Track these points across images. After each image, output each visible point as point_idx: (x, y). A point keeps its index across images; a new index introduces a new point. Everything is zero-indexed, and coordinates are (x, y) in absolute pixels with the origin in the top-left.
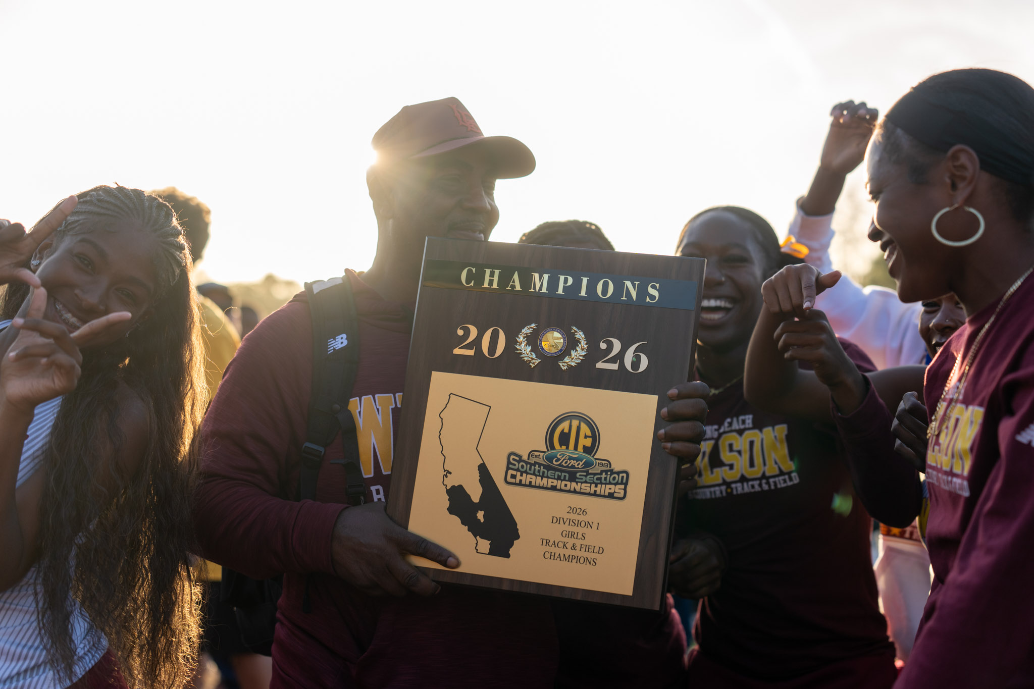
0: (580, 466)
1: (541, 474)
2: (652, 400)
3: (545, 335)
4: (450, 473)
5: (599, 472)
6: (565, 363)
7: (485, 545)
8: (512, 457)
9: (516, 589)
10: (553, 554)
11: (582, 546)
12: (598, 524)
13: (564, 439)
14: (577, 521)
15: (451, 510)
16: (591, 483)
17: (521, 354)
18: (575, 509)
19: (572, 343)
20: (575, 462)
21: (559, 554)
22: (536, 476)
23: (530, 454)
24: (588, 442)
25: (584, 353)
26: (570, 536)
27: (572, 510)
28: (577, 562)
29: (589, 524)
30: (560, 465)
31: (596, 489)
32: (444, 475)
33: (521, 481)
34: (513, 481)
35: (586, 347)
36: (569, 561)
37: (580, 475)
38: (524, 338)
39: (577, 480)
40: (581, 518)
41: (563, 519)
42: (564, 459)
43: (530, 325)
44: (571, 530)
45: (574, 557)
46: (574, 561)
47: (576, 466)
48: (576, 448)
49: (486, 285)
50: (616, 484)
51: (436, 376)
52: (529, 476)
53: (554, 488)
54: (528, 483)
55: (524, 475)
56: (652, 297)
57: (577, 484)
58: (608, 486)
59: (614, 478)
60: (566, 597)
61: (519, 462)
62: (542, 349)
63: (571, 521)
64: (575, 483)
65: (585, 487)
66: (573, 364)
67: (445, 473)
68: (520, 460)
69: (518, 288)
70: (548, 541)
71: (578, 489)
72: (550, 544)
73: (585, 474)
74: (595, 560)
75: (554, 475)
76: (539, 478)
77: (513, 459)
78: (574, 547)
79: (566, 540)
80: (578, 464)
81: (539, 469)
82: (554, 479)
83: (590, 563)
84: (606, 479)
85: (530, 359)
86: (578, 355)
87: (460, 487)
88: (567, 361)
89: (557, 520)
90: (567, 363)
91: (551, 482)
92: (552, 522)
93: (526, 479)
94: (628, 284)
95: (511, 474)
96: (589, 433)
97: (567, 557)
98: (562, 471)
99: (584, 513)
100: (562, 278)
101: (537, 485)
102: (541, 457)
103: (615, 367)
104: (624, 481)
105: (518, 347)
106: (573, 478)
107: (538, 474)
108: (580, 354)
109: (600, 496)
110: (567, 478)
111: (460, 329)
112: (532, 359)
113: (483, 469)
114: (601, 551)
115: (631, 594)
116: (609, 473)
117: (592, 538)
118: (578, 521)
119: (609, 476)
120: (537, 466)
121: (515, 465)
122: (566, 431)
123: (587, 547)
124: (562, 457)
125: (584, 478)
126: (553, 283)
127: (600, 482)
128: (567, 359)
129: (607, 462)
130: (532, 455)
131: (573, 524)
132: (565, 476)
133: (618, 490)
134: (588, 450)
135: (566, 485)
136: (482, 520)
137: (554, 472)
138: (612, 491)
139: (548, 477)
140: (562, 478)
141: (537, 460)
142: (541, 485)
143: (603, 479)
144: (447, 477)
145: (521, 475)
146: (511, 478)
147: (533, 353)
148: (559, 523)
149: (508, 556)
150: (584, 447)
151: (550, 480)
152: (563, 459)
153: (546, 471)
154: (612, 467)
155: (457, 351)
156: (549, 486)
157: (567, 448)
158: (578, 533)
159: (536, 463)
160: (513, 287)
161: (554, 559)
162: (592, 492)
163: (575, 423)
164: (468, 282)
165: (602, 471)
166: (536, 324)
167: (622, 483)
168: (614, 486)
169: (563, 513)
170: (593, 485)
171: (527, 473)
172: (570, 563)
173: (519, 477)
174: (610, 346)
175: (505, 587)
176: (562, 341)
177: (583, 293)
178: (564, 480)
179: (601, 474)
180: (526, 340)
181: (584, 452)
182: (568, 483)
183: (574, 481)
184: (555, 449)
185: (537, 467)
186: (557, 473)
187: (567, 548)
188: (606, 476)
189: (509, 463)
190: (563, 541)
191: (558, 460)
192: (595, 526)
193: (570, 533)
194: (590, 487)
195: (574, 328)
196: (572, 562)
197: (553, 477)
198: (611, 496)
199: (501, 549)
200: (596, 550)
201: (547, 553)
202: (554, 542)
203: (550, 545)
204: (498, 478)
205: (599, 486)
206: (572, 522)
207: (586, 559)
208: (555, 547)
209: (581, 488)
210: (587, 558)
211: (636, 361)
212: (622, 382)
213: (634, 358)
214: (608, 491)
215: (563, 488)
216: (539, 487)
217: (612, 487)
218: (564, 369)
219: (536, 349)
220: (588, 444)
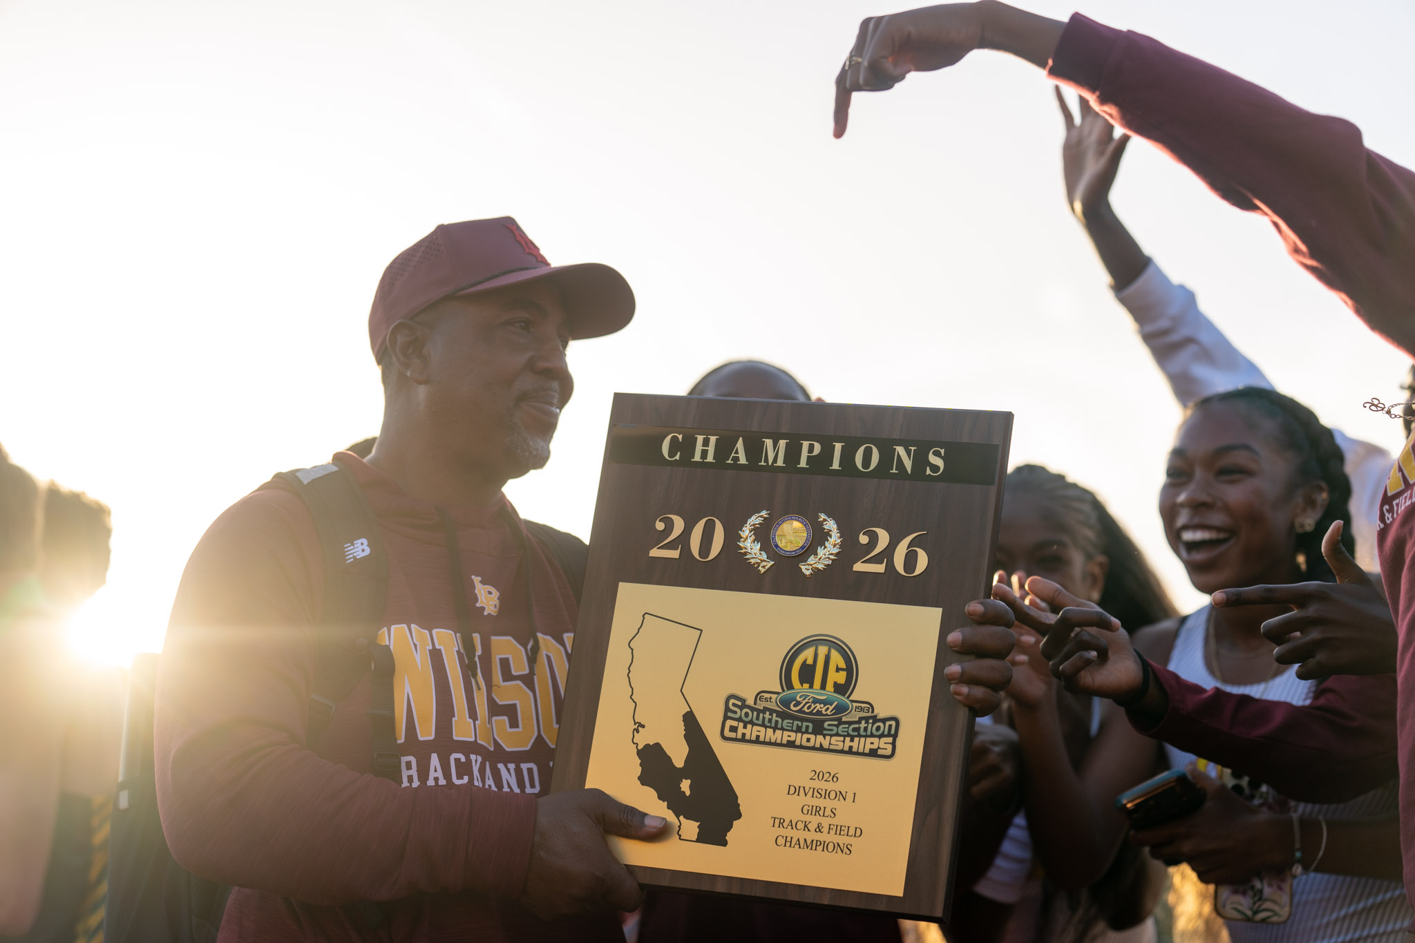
0: (828, 712)
1: (773, 725)
2: (934, 615)
3: (782, 526)
4: (643, 726)
5: (857, 719)
6: (808, 565)
7: (691, 828)
8: (732, 701)
9: (735, 890)
10: (789, 839)
11: (832, 827)
12: (855, 794)
13: (807, 674)
14: (824, 791)
15: (643, 779)
16: (845, 736)
17: (745, 554)
18: (821, 774)
19: (818, 537)
20: (822, 706)
21: (798, 840)
22: (766, 727)
23: (758, 696)
24: (841, 678)
25: (836, 550)
26: (813, 813)
27: (818, 775)
28: (823, 850)
29: (841, 795)
30: (800, 711)
31: (851, 744)
32: (635, 729)
33: (744, 735)
34: (733, 735)
35: (839, 541)
36: (811, 849)
37: (829, 725)
38: (750, 532)
39: (825, 732)
40: (830, 786)
41: (804, 788)
42: (807, 703)
43: (760, 513)
44: (815, 805)
45: (819, 843)
46: (820, 848)
47: (824, 712)
48: (823, 687)
49: (697, 458)
50: (880, 737)
51: (626, 590)
52: (756, 728)
53: (791, 744)
54: (754, 738)
55: (749, 726)
56: (935, 468)
57: (825, 739)
58: (869, 740)
59: (878, 728)
60: (808, 901)
61: (741, 708)
62: (777, 546)
63: (816, 790)
64: (822, 737)
65: (837, 742)
66: (820, 566)
67: (636, 727)
68: (744, 705)
69: (743, 460)
70: (782, 821)
71: (826, 745)
72: (785, 824)
73: (836, 723)
74: (849, 846)
75: (791, 725)
76: (770, 731)
77: (734, 704)
78: (819, 829)
79: (808, 818)
80: (826, 710)
81: (770, 717)
82: (792, 731)
83: (842, 852)
84: (866, 729)
85: (759, 561)
86: (827, 553)
87: (657, 745)
88: (812, 562)
89: (795, 790)
90: (811, 565)
91: (787, 736)
92: (788, 794)
93: (752, 732)
94: (900, 450)
95: (731, 726)
96: (842, 665)
97: (809, 842)
98: (802, 720)
99: (835, 779)
100: (806, 444)
101: (767, 740)
102: (773, 700)
103: (880, 568)
104: (893, 732)
105: (741, 544)
106: (818, 729)
107: (769, 725)
108: (830, 552)
109: (857, 753)
110: (810, 730)
111: (660, 521)
112: (762, 561)
113: (690, 719)
114: (859, 832)
115: (901, 894)
116: (871, 721)
117: (846, 814)
118: (826, 790)
119: (870, 725)
120: (768, 713)
121: (735, 712)
122: (810, 662)
123: (839, 827)
124: (804, 699)
125: (835, 728)
126: (793, 453)
127: (857, 733)
128: (812, 560)
129: (868, 706)
130: (760, 698)
131: (819, 796)
132: (807, 727)
133: (884, 744)
134: (841, 689)
135: (808, 740)
136: (688, 793)
137: (791, 721)
138: (875, 746)
139: (783, 729)
140: (803, 730)
141: (768, 705)
142: (773, 741)
143: (862, 729)
144: (638, 732)
145: (745, 727)
146: (730, 731)
147: (763, 553)
148: (798, 795)
149: (724, 843)
150: (835, 683)
151: (786, 733)
152: (804, 702)
153: (780, 720)
154: (876, 712)
155: (655, 553)
156: (784, 742)
157: (811, 687)
158: (825, 808)
159: (765, 709)
160: (736, 459)
161: (790, 846)
162: (846, 748)
163: (823, 650)
164: (671, 454)
165: (861, 719)
166: (767, 511)
167: (889, 735)
168: (877, 739)
169: (804, 780)
170: (848, 739)
171: (753, 724)
172: (813, 851)
173: (741, 730)
174: (874, 539)
175: (720, 888)
176: (804, 533)
177: (836, 465)
178: (807, 732)
179: (859, 722)
180: (754, 534)
181: (834, 692)
182: (812, 737)
183: (821, 733)
184: (793, 688)
185: (767, 715)
186: (796, 723)
187: (809, 830)
188: (866, 725)
189: (727, 709)
190: (804, 820)
191: (798, 703)
192: (850, 797)
193: (814, 808)
194: (844, 742)
195: (823, 516)
196: (816, 850)
197: (790, 728)
198: (873, 753)
199: (714, 834)
200: (852, 832)
201: (780, 838)
202: (791, 821)
203: (785, 827)
204: (712, 733)
205: (856, 739)
206: (817, 793)
207: (836, 845)
208: (792, 828)
209: (830, 744)
210: (838, 844)
211: (911, 560)
212: (891, 589)
213: (908, 556)
214: (868, 747)
215: (804, 743)
216: (770, 744)
217: (875, 740)
218: (808, 573)
219: (767, 546)
220: (842, 681)
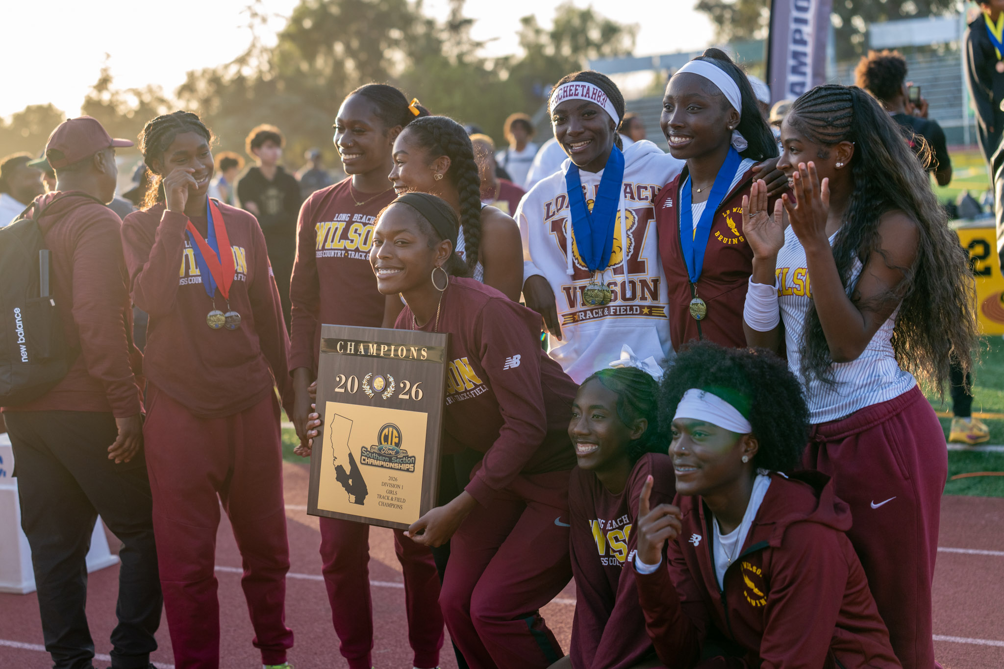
0: (393, 454)
1: (377, 459)
2: (425, 416)
3: (376, 379)
4: (336, 458)
6: (385, 395)
7: (353, 498)
8: (363, 449)
10: (382, 503)
11: (396, 498)
12: (402, 485)
13: (386, 439)
15: (338, 479)
17: (365, 391)
19: (387, 384)
20: (391, 451)
21: (386, 503)
22: (374, 459)
23: (371, 447)
24: (396, 440)
25: (393, 390)
26: (390, 493)
27: (391, 478)
29: (398, 486)
30: (384, 453)
31: (401, 466)
33: (367, 462)
34: (364, 462)
35: (394, 385)
36: (390, 507)
38: (366, 381)
39: (393, 462)
40: (395, 483)
41: (387, 483)
42: (386, 450)
43: (369, 373)
45: (392, 504)
46: (392, 507)
48: (391, 444)
49: (348, 352)
50: (410, 464)
51: (329, 404)
52: (371, 460)
53: (382, 466)
54: (371, 463)
55: (369, 459)
56: (424, 356)
57: (392, 464)
58: (407, 465)
59: (409, 460)
61: (366, 451)
62: (374, 387)
63: (390, 484)
65: (396, 466)
66: (389, 396)
67: (334, 458)
69: (363, 353)
70: (381, 496)
71: (393, 466)
73: (396, 458)
74: (401, 506)
76: (375, 461)
77: (364, 450)
78: (392, 499)
79: (388, 495)
81: (376, 455)
83: (399, 508)
84: (405, 460)
87: (341, 465)
89: (384, 484)
93: (370, 461)
94: (413, 349)
95: (363, 459)
96: (397, 435)
97: (389, 504)
98: (385, 457)
99: (396, 480)
100: (382, 346)
101: (375, 464)
103: (408, 397)
104: (414, 462)
105: (363, 387)
106: (390, 461)
108: (391, 390)
109: (403, 470)
111: (337, 377)
112: (370, 393)
113: (350, 455)
114: (404, 501)
116: (406, 457)
117: (401, 494)
118: (393, 484)
119: (407, 459)
121: (365, 453)
122: (387, 434)
123: (398, 498)
124: (384, 448)
125: (395, 460)
126: (379, 349)
127: (402, 463)
128: (386, 393)
129: (406, 451)
131: (392, 486)
132: (387, 459)
133: (411, 466)
134: (397, 445)
135: (387, 465)
136: (351, 485)
137: (382, 457)
138: (408, 468)
139: (379, 460)
141: (375, 450)
142: (377, 465)
144: (335, 460)
147: (370, 390)
148: (385, 486)
149: (363, 504)
150: (395, 443)
151: (381, 462)
153: (378, 456)
154: (408, 454)
155: (337, 390)
156: (380, 465)
157: (388, 444)
158: (394, 491)
159: (374, 452)
160: (361, 352)
161: (383, 505)
162: (399, 468)
164: (340, 350)
166: (371, 373)
167: (412, 463)
169: (386, 480)
170: (400, 464)
171: (370, 458)
173: (366, 460)
174: (405, 385)
176: (383, 383)
177: (392, 355)
178: (387, 461)
179: (403, 458)
180: (367, 383)
181: (395, 446)
182: (388, 463)
183: (391, 462)
184: (382, 444)
185: (374, 455)
187: (389, 500)
189: (362, 452)
191: (383, 450)
192: (401, 488)
193: (390, 491)
194: (398, 465)
195: (389, 375)
197: (382, 460)
198: (408, 470)
199: (360, 501)
200: (402, 500)
201: (380, 502)
202: (383, 496)
203: (381, 498)
204: (357, 461)
208: (384, 499)
210: (398, 505)
211: (417, 394)
212: (411, 405)
213: (416, 392)
214: (406, 468)
215: (386, 466)
216: (375, 466)
217: (408, 465)
218: (384, 398)
219: (372, 388)
220: (397, 441)
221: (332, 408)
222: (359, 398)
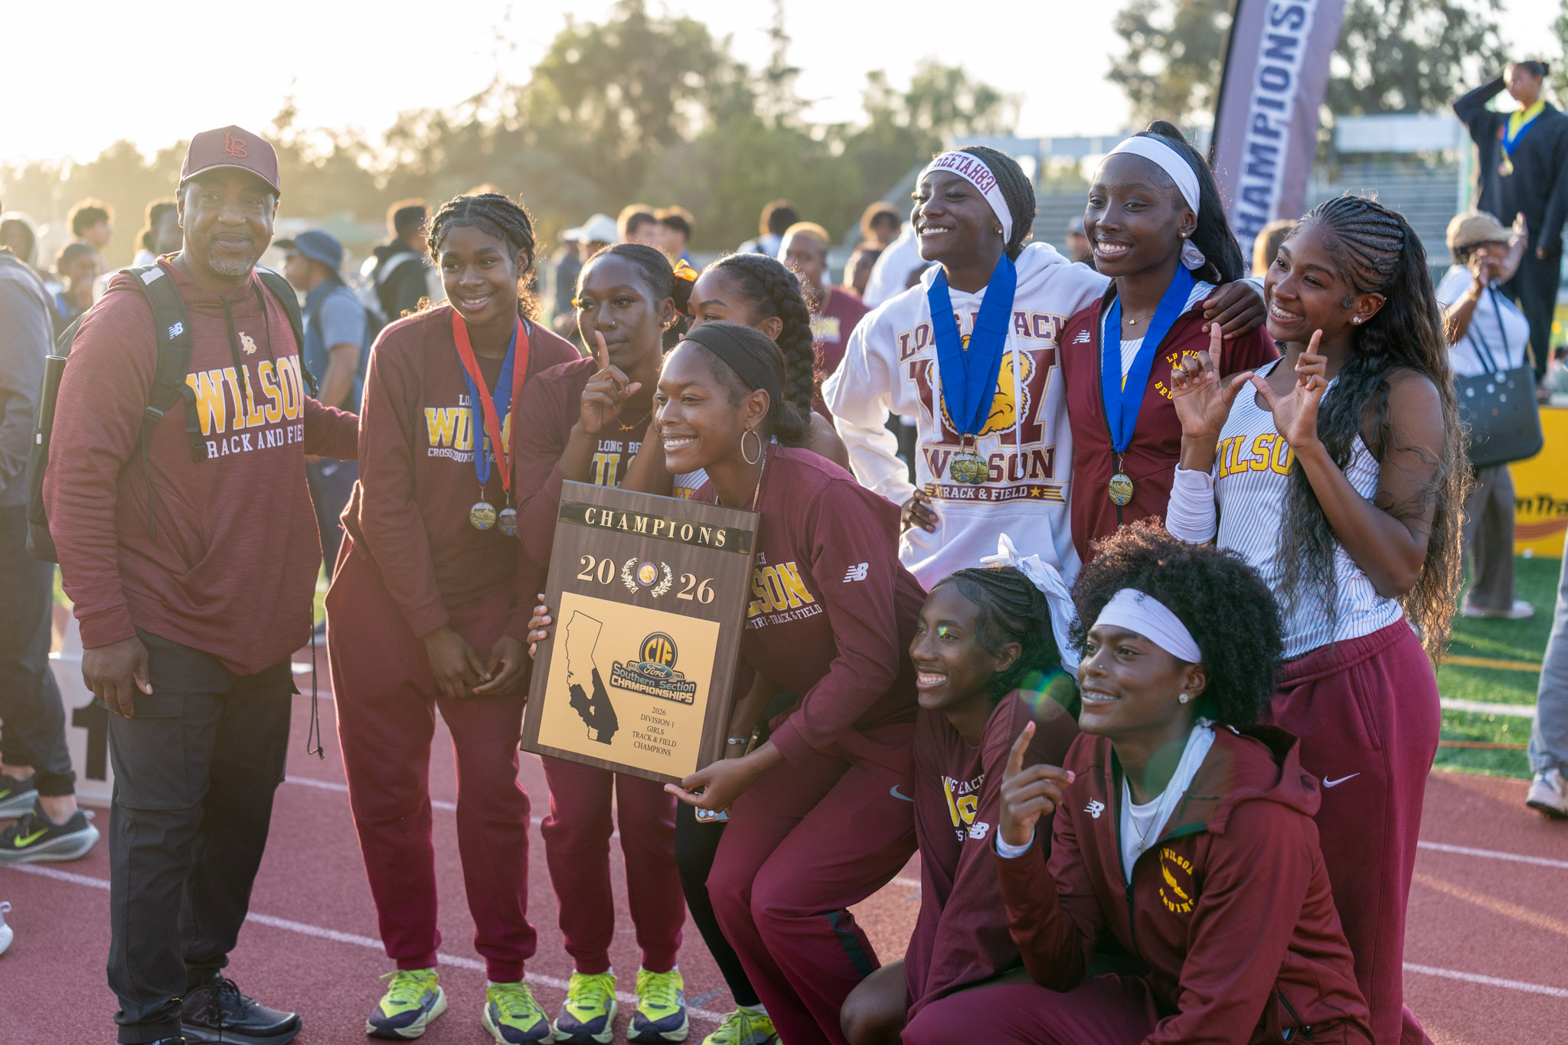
0: (662, 676)
1: (636, 680)
2: (715, 626)
3: (643, 568)
4: (572, 674)
5: (676, 681)
6: (655, 591)
7: (594, 733)
8: (616, 665)
10: (640, 744)
11: (661, 739)
12: (673, 722)
13: (653, 653)
15: (573, 704)
16: (670, 690)
17: (625, 582)
18: (658, 710)
19: (661, 576)
20: (659, 672)
21: (646, 745)
24: (669, 657)
25: (669, 585)
26: (653, 731)
27: (656, 710)
28: (657, 752)
29: (667, 722)
30: (649, 674)
31: (673, 695)
32: (568, 675)
33: (621, 684)
34: (615, 684)
35: (671, 579)
36: (651, 750)
37: (662, 683)
38: (628, 569)
39: (660, 687)
40: (661, 717)
41: (649, 717)
42: (651, 669)
43: (633, 558)
44: (654, 726)
45: (655, 748)
46: (655, 750)
47: (660, 675)
48: (660, 662)
49: (603, 524)
50: (687, 692)
51: (566, 596)
52: (627, 681)
53: (643, 692)
54: (626, 686)
55: (624, 680)
56: (720, 542)
57: (660, 690)
58: (682, 693)
59: (686, 687)
61: (620, 669)
62: (640, 579)
63: (654, 719)
64: (658, 689)
65: (666, 693)
66: (661, 593)
68: (621, 667)
69: (625, 528)
70: (638, 734)
71: (660, 694)
73: (665, 682)
74: (669, 750)
75: (644, 681)
76: (634, 683)
77: (617, 667)
78: (655, 740)
79: (650, 733)
80: (662, 674)
81: (634, 676)
82: (644, 684)
83: (666, 753)
84: (680, 687)
85: (631, 586)
86: (665, 586)
87: (579, 685)
89: (645, 718)
90: (658, 592)
92: (642, 719)
93: (625, 683)
94: (704, 530)
95: (615, 679)
96: (670, 650)
97: (650, 747)
98: (650, 679)
99: (664, 713)
100: (657, 521)
101: (632, 688)
102: (636, 666)
103: (690, 597)
104: (693, 690)
105: (622, 576)
106: (657, 685)
107: (633, 680)
108: (667, 585)
109: (675, 700)
110: (653, 685)
111: (582, 558)
112: (633, 586)
113: (595, 672)
114: (674, 744)
116: (682, 683)
117: (669, 733)
118: (659, 719)
119: (682, 685)
121: (617, 671)
122: (654, 647)
123: (665, 740)
124: (649, 666)
125: (665, 685)
126: (650, 527)
127: (676, 689)
128: (657, 589)
129: (682, 674)
130: (629, 664)
131: (656, 722)
132: (652, 683)
133: (688, 696)
134: (669, 663)
135: (652, 690)
136: (593, 713)
137: (644, 679)
138: (684, 697)
139: (640, 683)
140: (650, 684)
141: (633, 669)
142: (635, 689)
143: (678, 687)
144: (570, 677)
145: (622, 680)
146: (614, 681)
147: (633, 582)
148: (647, 720)
149: (610, 743)
150: (666, 660)
151: (642, 685)
152: (649, 668)
153: (639, 678)
154: (685, 678)
155: (580, 577)
156: (641, 690)
157: (655, 661)
158: (659, 728)
159: (632, 671)
160: (622, 526)
161: (642, 748)
162: (670, 697)
164: (590, 520)
165: (678, 681)
166: (637, 558)
167: (691, 692)
168: (686, 694)
169: (649, 713)
170: (671, 692)
171: (626, 679)
173: (620, 682)
174: (688, 580)
176: (654, 574)
177: (671, 535)
178: (651, 686)
179: (677, 683)
180: (629, 571)
181: (665, 664)
182: (654, 689)
183: (658, 687)
184: (646, 661)
185: (633, 674)
186: (647, 680)
187: (650, 740)
188: (680, 685)
189: (613, 669)
190: (648, 734)
191: (647, 669)
192: (670, 724)
193: (653, 728)
194: (669, 693)
195: (663, 564)
196: (653, 751)
198: (683, 701)
199: (605, 737)
200: (671, 743)
201: (636, 743)
202: (642, 734)
203: (639, 737)
204: (605, 681)
205: (675, 692)
206: (656, 720)
207: (663, 749)
208: (643, 738)
209: (663, 693)
211: (706, 594)
212: (696, 610)
213: (705, 592)
214: (681, 697)
215: (650, 692)
216: (633, 690)
217: (684, 694)
218: (655, 596)
219: (635, 579)
220: (669, 659)
221: (570, 601)
222: (615, 592)
